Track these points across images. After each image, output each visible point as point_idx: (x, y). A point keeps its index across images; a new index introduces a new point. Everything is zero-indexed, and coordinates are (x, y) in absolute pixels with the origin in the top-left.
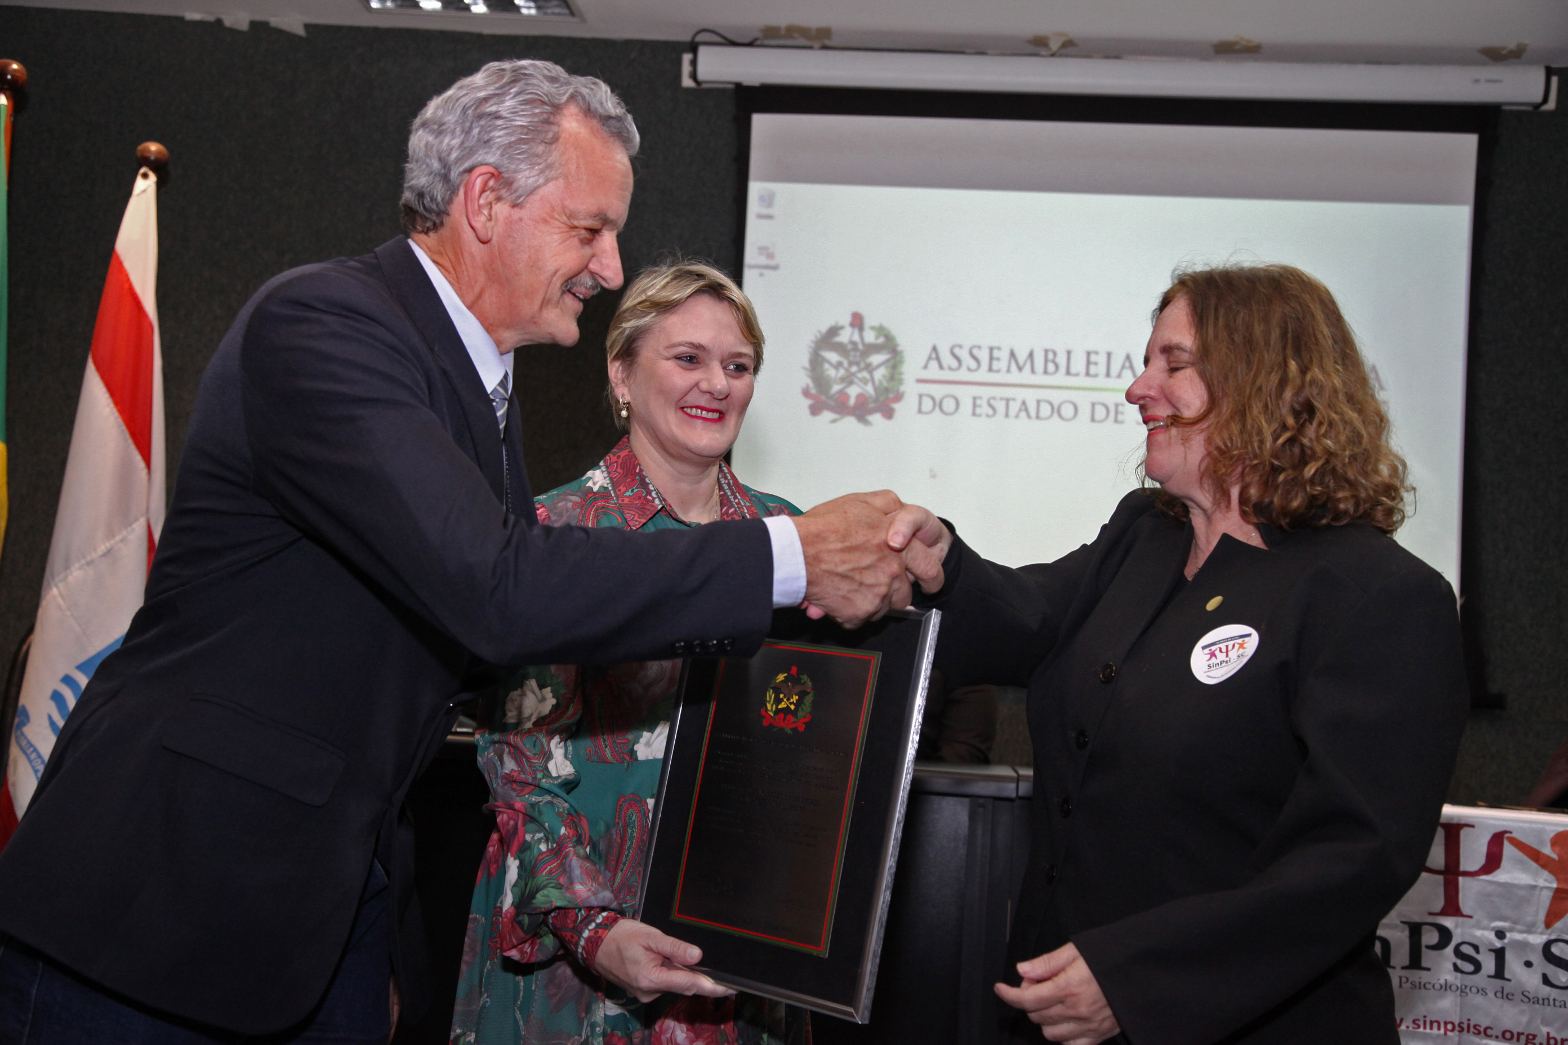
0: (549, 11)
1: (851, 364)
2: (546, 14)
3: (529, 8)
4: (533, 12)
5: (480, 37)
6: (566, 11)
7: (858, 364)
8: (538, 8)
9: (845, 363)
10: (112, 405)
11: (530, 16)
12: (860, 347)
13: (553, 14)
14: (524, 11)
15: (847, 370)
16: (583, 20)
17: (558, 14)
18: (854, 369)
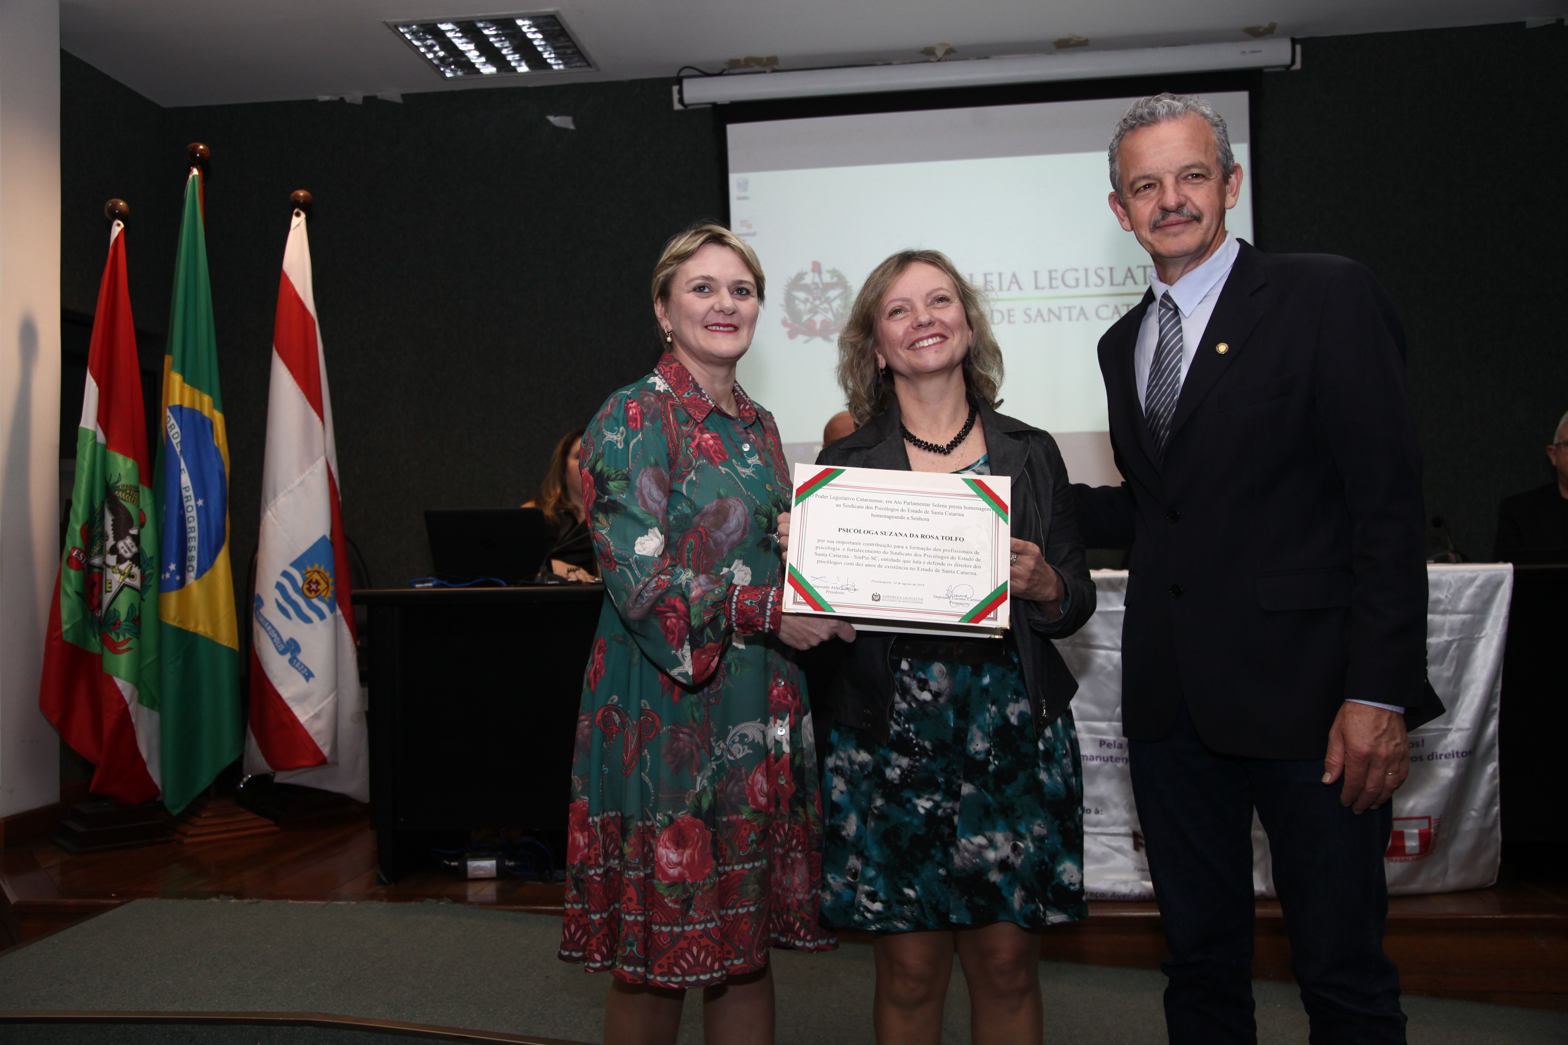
0: (573, 65)
1: (815, 299)
2: (571, 67)
3: (559, 64)
4: (562, 67)
5: (526, 89)
6: (584, 64)
7: (820, 298)
8: (565, 64)
9: (811, 299)
10: (293, 379)
11: (560, 70)
12: (820, 286)
13: (576, 67)
14: (555, 67)
15: (812, 303)
16: (598, 70)
17: (580, 67)
18: (817, 302)
